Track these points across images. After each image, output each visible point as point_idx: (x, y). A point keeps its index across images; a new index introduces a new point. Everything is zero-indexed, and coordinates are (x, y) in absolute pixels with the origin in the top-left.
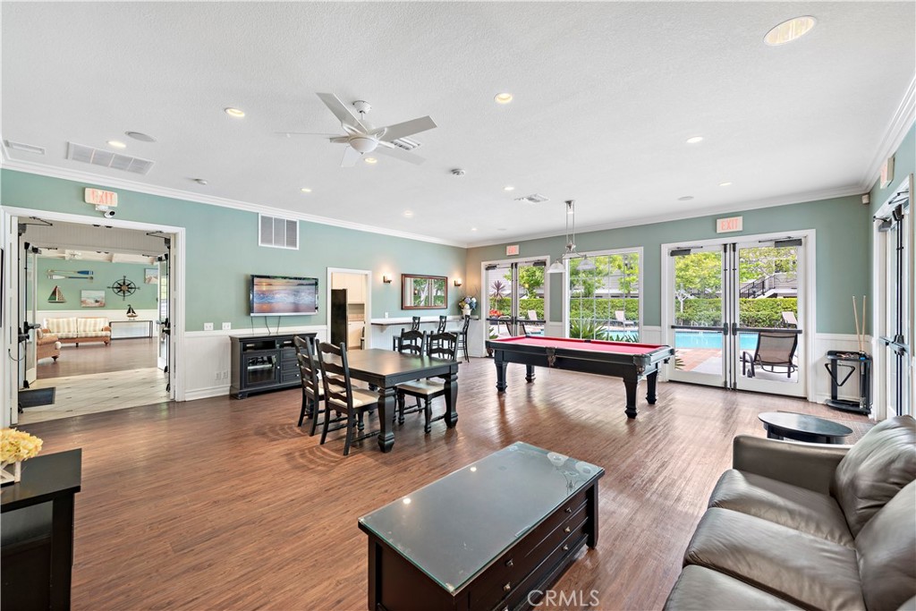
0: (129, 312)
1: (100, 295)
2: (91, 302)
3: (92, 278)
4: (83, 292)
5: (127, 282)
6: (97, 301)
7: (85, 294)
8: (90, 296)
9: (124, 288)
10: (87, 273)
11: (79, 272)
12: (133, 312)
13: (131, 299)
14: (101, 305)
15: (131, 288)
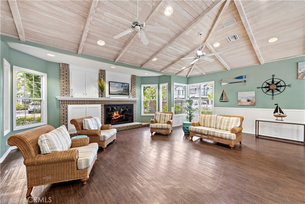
0: (276, 111)
1: (251, 95)
2: (244, 101)
3: (245, 81)
4: (238, 93)
5: (276, 81)
6: (249, 101)
7: (240, 94)
8: (244, 96)
9: (273, 87)
10: (241, 77)
11: (236, 78)
12: (281, 112)
13: (279, 98)
14: (252, 104)
15: (281, 86)
